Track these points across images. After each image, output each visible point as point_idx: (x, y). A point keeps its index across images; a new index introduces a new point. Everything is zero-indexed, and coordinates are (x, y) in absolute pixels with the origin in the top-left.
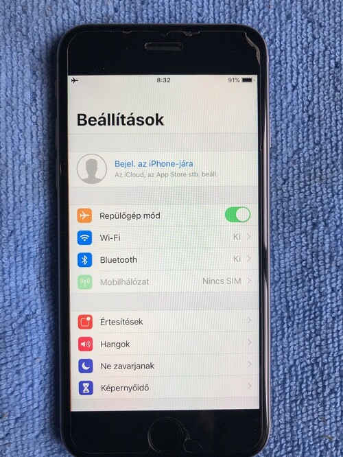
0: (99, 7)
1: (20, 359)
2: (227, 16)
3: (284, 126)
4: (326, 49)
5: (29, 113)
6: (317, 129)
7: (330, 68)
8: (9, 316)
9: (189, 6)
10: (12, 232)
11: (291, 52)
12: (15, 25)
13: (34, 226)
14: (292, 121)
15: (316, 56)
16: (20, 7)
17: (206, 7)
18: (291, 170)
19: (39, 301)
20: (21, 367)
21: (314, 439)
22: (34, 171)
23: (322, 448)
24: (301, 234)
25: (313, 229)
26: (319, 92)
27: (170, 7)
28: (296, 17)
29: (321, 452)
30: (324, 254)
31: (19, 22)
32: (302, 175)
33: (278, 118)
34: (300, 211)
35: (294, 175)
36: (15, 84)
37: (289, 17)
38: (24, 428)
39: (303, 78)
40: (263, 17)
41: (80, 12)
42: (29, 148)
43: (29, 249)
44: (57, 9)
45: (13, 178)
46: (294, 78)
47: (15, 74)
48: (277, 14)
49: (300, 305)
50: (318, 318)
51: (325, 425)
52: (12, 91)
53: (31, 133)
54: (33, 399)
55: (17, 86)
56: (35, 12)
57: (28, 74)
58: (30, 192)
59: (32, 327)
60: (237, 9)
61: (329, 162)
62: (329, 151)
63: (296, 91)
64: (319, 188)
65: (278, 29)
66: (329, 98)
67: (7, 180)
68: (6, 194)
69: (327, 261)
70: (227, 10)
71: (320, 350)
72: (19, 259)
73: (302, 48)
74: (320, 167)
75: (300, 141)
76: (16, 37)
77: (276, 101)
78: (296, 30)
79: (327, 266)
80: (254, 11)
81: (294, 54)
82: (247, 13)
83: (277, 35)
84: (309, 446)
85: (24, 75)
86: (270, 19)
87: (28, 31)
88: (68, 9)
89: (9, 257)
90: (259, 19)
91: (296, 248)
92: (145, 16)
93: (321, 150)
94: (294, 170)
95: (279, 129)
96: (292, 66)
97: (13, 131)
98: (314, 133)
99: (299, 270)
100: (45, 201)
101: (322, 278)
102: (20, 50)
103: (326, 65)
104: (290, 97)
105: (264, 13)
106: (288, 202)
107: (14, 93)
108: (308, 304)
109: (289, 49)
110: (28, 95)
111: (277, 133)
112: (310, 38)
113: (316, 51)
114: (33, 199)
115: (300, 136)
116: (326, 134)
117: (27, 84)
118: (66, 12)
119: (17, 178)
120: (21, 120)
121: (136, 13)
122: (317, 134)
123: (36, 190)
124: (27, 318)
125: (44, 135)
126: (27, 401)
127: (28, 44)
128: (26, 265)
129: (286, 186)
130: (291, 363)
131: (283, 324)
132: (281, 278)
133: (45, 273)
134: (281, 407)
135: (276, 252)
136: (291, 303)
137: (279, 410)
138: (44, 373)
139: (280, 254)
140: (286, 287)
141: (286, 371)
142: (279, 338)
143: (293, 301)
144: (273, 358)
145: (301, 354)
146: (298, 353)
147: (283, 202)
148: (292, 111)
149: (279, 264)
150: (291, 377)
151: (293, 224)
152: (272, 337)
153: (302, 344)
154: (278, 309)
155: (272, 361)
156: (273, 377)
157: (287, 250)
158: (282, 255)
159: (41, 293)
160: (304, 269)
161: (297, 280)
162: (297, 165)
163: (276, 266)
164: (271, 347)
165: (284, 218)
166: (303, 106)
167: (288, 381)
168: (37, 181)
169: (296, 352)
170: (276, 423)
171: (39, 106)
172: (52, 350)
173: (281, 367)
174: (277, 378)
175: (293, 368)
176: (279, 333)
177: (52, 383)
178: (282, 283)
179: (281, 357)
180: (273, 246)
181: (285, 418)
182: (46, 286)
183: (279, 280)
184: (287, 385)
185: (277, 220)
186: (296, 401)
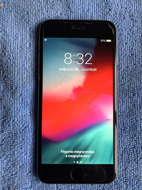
0: (55, 13)
1: (22, 143)
2: (101, 17)
3: (122, 58)
4: (138, 30)
5: (28, 51)
6: (135, 59)
7: (139, 37)
8: (19, 126)
9: (88, 13)
10: (21, 94)
11: (125, 31)
12: (24, 19)
13: (29, 93)
14: (125, 56)
15: (134, 32)
16: (26, 12)
17: (94, 14)
18: (125, 74)
19: (30, 121)
20: (23, 146)
21: (134, 177)
22: (29, 72)
23: (137, 180)
24: (129, 98)
25: (133, 96)
26: (135, 45)
27: (80, 14)
28: (127, 18)
29: (137, 182)
30: (137, 105)
31: (25, 18)
32: (129, 76)
33: (120, 55)
34: (128, 89)
35: (126, 76)
36: (23, 40)
37: (124, 18)
38: (23, 170)
39: (129, 40)
40: (115, 18)
41: (48, 15)
42: (28, 64)
43: (27, 101)
44: (40, 14)
45: (22, 75)
46: (126, 40)
47: (23, 37)
48: (120, 17)
49: (129, 125)
50: (135, 130)
51: (138, 171)
52: (22, 43)
53: (29, 58)
54: (27, 159)
55: (24, 41)
56: (32, 14)
57: (28, 37)
58: (28, 80)
59: (27, 131)
60: (105, 15)
61: (139, 71)
62: (139, 67)
63: (127, 45)
64: (135, 81)
65: (120, 22)
66: (139, 48)
67: (20, 75)
68: (19, 81)
69: (139, 108)
70: (102, 15)
71: (136, 142)
72: (23, 105)
73: (129, 29)
74: (136, 73)
75: (128, 63)
76: (24, 23)
77: (119, 48)
78: (127, 23)
79: (139, 110)
80: (111, 15)
81: (126, 31)
82: (109, 16)
83: (120, 24)
84: (132, 179)
85: (27, 37)
86: (117, 19)
87: (29, 21)
88: (43, 14)
89: (20, 104)
90: (113, 19)
91: (127, 103)
92: (72, 17)
93: (136, 67)
95: (120, 59)
96: (125, 36)
97: (22, 57)
98: (133, 60)
99: (128, 112)
100: (33, 83)
101: (137, 115)
102: (25, 28)
103: (138, 35)
104: (124, 47)
105: (115, 16)
106: (124, 86)
107: (23, 44)
108: (131, 124)
109: (124, 29)
110: (28, 44)
111: (120, 60)
112: (132, 26)
113: (134, 30)
114: (29, 83)
115: (128, 61)
116: (138, 61)
117: (28, 40)
118: (43, 15)
119: (23, 75)
120: (25, 53)
121: (68, 16)
122: (134, 61)
123: (30, 79)
124: (25, 128)
125: (33, 59)
126: (25, 160)
127: (29, 26)
128: (26, 107)
129: (123, 80)
130: (125, 147)
131: (122, 132)
133: (33, 111)
134: (121, 164)
135: (119, 105)
136: (125, 124)
137: (120, 165)
138: (31, 149)
139: (121, 105)
140: (123, 118)
141: (123, 150)
142: (120, 137)
144: (118, 145)
145: (129, 144)
147: (122, 86)
148: (125, 52)
149: (121, 109)
150: (125, 152)
151: (126, 94)
152: (118, 137)
153: (129, 139)
154: (120, 126)
155: (118, 146)
156: (118, 152)
157: (123, 104)
158: (122, 106)
159: (31, 118)
160: (130, 111)
161: (127, 115)
162: (127, 72)
163: (119, 110)
164: (118, 141)
165: (122, 92)
166: (130, 50)
167: (124, 154)
168: (31, 76)
169: (127, 143)
170: (119, 170)
171: (32, 49)
172: (34, 140)
173: (121, 148)
174: (119, 153)
175: (126, 149)
176: (120, 135)
177: (34, 153)
178: (122, 116)
179: (121, 144)
180: (118, 102)
181: (123, 168)
182: (33, 115)
183: (120, 115)
184: (123, 155)
185: (120, 92)
186: (127, 162)
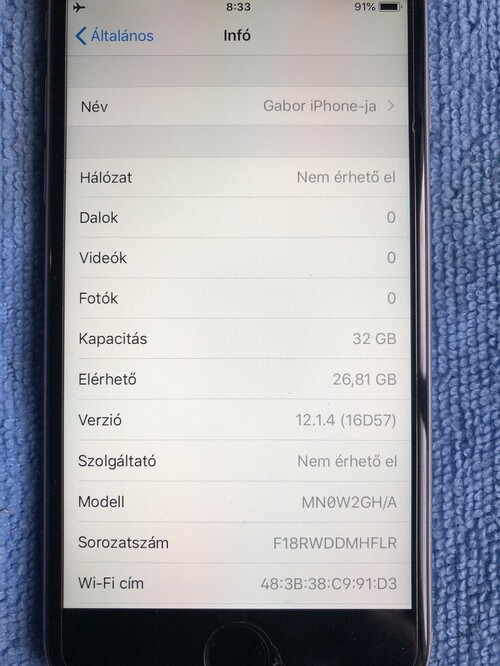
3: (454, 94)
13: (4, 269)
14: (470, 84)
18: (467, 172)
19: (9, 405)
22: (5, 170)
24: (487, 288)
32: (487, 182)
33: (444, 79)
34: (484, 246)
35: (472, 182)
39: (489, 10)
46: (473, 10)
49: (486, 419)
53: (3, 102)
63: (475, 32)
75: (483, 120)
77: (440, 50)
91: (478, 313)
94: (472, 173)
95: (445, 99)
99: (483, 354)
100: (25, 224)
104: (465, 42)
106: (462, 229)
111: (442, 106)
114: (2, 221)
115: (484, 112)
123: (8, 205)
125: (26, 109)
129: (458, 200)
130: (470, 524)
131: (453, 452)
132: (449, 369)
133: (23, 355)
134: (450, 606)
135: (440, 321)
136: (468, 414)
137: (446, 612)
138: (17, 537)
139: (448, 325)
140: (460, 385)
141: (460, 539)
142: (446, 478)
143: (472, 411)
144: (436, 516)
145: (488, 508)
146: (482, 507)
147: (452, 229)
148: (469, 68)
149: (447, 343)
150: (468, 551)
151: (472, 269)
152: (434, 477)
153: (489, 489)
154: (444, 424)
155: (435, 521)
156: (435, 551)
157: (461, 317)
158: (453, 327)
159: (14, 390)
160: (492, 351)
161: (480, 372)
162: (478, 164)
163: (442, 347)
164: (433, 495)
165: (455, 259)
166: (490, 59)
167: (463, 558)
168: (11, 188)
169: (478, 505)
170: (441, 636)
171: (17, 57)
172: (30, 494)
173: (451, 532)
174: (442, 554)
175: (473, 535)
176: (447, 470)
177: (31, 556)
178: (453, 377)
179: (451, 513)
180: (436, 311)
181: (458, 626)
182: (24, 377)
183: (447, 373)
184: (462, 566)
185: (444, 262)
186: (478, 595)
